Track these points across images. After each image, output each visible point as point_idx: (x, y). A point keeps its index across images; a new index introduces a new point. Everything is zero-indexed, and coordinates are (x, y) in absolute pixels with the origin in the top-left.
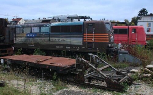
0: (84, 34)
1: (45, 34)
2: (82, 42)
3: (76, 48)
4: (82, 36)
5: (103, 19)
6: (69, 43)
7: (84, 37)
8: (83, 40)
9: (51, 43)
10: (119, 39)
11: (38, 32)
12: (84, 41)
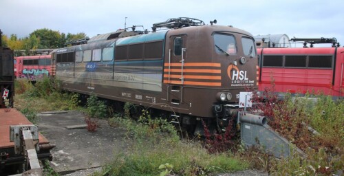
0: (166, 65)
1: (107, 63)
2: (160, 85)
3: (151, 100)
4: (161, 68)
5: (211, 22)
6: (140, 87)
7: (165, 70)
8: (163, 79)
9: (115, 84)
10: (310, 82)
11: (99, 60)
12: (165, 81)
